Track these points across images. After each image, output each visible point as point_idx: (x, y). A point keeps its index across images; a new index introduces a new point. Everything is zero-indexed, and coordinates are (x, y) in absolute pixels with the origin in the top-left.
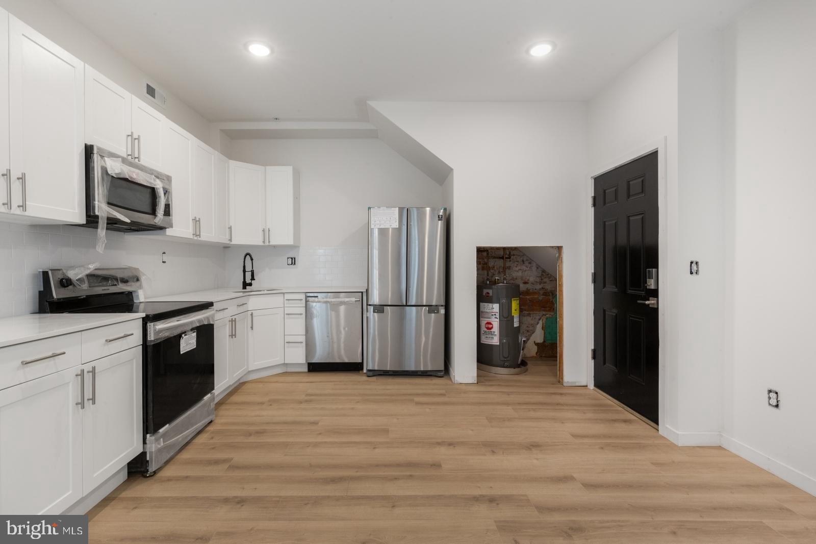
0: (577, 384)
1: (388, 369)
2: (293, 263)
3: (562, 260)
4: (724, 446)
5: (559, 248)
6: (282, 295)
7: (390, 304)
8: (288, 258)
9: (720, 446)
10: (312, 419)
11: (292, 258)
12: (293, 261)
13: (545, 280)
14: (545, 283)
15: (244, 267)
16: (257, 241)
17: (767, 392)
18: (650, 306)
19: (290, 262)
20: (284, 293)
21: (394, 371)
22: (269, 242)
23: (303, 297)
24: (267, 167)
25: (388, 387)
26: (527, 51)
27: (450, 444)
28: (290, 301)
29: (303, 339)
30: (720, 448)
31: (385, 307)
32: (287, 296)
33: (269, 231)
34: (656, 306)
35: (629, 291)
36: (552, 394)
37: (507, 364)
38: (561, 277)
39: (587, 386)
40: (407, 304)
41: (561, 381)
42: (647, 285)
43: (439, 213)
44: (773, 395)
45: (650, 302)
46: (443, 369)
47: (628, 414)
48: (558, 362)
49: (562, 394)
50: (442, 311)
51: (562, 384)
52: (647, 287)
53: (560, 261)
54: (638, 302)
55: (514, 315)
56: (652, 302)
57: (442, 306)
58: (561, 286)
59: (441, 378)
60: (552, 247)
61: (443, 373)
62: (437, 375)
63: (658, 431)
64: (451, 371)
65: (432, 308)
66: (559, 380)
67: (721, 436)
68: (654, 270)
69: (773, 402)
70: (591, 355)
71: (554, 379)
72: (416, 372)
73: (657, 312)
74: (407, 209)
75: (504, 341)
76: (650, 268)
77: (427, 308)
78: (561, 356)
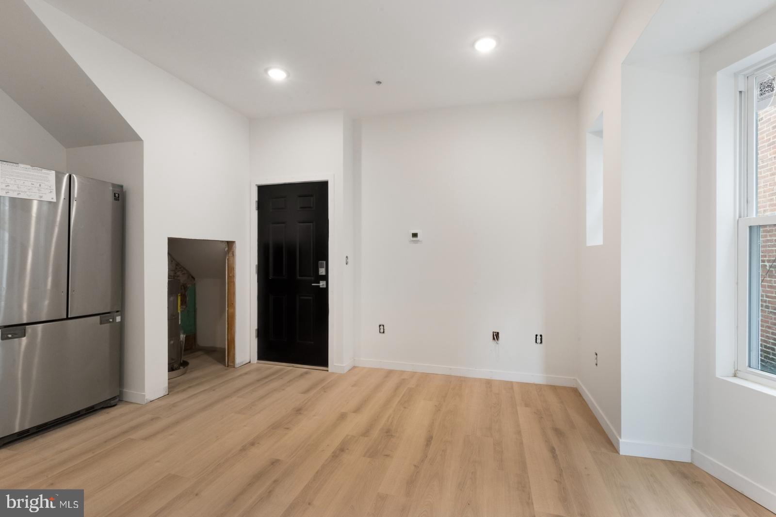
0: (244, 363)
5: (230, 244)
14: (178, 276)
17: (378, 326)
18: (321, 287)
30: (355, 367)
34: (325, 286)
35: (298, 277)
36: (241, 375)
37: (176, 366)
38: (232, 269)
39: (250, 362)
40: (69, 317)
41: (232, 364)
42: (320, 272)
43: (113, 190)
44: (382, 327)
45: (321, 284)
46: (118, 394)
47: (301, 369)
48: (225, 349)
49: (246, 374)
50: (118, 319)
51: (234, 367)
52: (320, 274)
53: (230, 254)
54: (313, 284)
55: (179, 312)
56: (322, 284)
57: (117, 312)
58: (232, 278)
59: (116, 407)
60: (223, 241)
61: (117, 400)
62: (109, 405)
63: (328, 371)
64: (131, 393)
65: (104, 316)
66: (228, 365)
67: (355, 360)
68: (324, 262)
69: (382, 331)
70: (255, 335)
71: (220, 367)
72: (78, 412)
73: (326, 290)
74: (70, 176)
75: (172, 342)
76: (321, 261)
77: (98, 317)
78: (232, 342)
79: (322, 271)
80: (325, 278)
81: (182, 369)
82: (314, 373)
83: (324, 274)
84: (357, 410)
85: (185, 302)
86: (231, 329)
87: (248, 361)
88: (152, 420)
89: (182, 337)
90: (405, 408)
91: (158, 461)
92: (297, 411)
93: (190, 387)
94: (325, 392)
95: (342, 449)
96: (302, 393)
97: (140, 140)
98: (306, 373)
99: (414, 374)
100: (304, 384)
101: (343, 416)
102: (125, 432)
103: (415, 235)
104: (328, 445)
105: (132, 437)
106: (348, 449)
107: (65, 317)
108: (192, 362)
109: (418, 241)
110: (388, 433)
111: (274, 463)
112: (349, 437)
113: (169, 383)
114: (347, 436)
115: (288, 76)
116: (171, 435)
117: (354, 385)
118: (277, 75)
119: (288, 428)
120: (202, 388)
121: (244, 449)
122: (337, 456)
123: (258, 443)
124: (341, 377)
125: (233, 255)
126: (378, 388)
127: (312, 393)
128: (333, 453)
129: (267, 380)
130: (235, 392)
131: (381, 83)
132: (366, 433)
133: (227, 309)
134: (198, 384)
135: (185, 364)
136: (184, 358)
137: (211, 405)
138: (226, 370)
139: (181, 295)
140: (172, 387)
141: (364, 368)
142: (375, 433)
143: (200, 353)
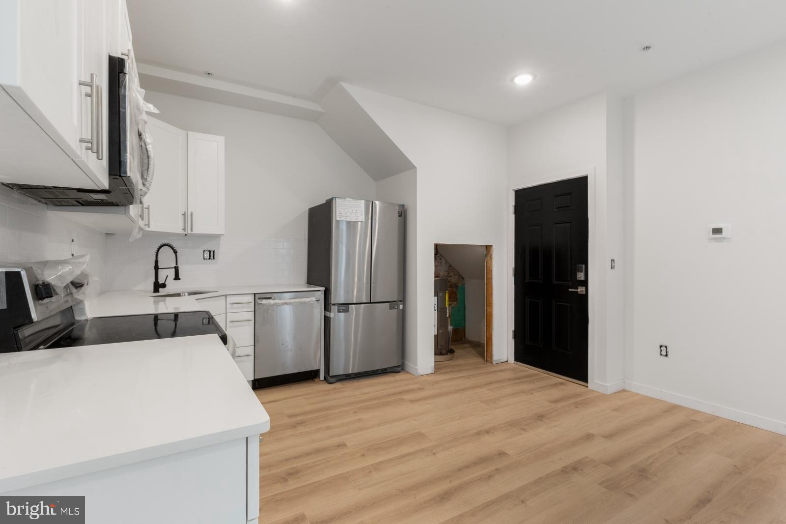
0: (501, 361)
1: (351, 373)
2: (212, 257)
3: (491, 257)
4: (627, 389)
5: (488, 248)
6: (224, 297)
7: (355, 302)
8: (204, 251)
9: (624, 390)
10: (336, 441)
11: (210, 251)
12: (212, 255)
13: (451, 274)
14: (451, 276)
15: (156, 262)
16: (177, 228)
17: (659, 347)
18: (579, 293)
19: (207, 255)
20: (226, 296)
21: (356, 374)
22: (192, 230)
23: (251, 298)
24: (190, 133)
25: (366, 390)
26: (512, 80)
27: (487, 432)
28: (234, 306)
29: (250, 351)
30: (624, 391)
31: (350, 306)
32: (230, 299)
33: (191, 215)
34: (584, 293)
35: (555, 282)
36: (495, 371)
37: (444, 351)
38: (490, 271)
39: (507, 361)
40: (372, 301)
41: (489, 360)
42: (578, 277)
43: (399, 209)
44: (663, 349)
45: (579, 290)
46: (401, 364)
47: (556, 378)
48: (484, 344)
49: (501, 371)
50: (401, 307)
51: (492, 363)
52: (578, 279)
53: (489, 258)
54: (570, 290)
55: (447, 306)
56: (581, 290)
57: (401, 301)
58: (490, 279)
59: (400, 373)
60: (482, 246)
61: (400, 368)
62: (395, 371)
63: (587, 387)
64: (409, 365)
65: (392, 304)
66: (487, 360)
67: (624, 382)
68: (584, 266)
69: (664, 353)
70: (512, 335)
71: (480, 360)
72: (377, 371)
73: (585, 297)
74: (372, 202)
75: (441, 331)
76: (580, 264)
77: (388, 304)
78: (490, 339)
79: (581, 276)
80: (585, 283)
81: (449, 356)
82: (572, 386)
83: (583, 278)
84: (609, 436)
85: (457, 299)
86: (489, 327)
87: (505, 360)
88: (419, 389)
89: (450, 328)
90: (680, 453)
91: (415, 420)
92: (538, 417)
93: (451, 371)
94: (576, 407)
95: (575, 468)
96: (549, 402)
97: (414, 167)
98: (562, 384)
99: (713, 418)
100: (555, 393)
101: (589, 437)
102: (400, 393)
103: (717, 231)
104: (560, 459)
105: (404, 397)
106: (582, 470)
107: (369, 302)
108: (458, 352)
109: (724, 238)
110: (642, 473)
111: (502, 454)
112: (588, 460)
113: (435, 365)
114: (586, 457)
115: (535, 77)
116: (429, 404)
117: (615, 410)
118: (523, 80)
119: (523, 429)
120: (460, 374)
121: (479, 434)
122: (567, 472)
123: (493, 433)
124: (603, 397)
125: (491, 258)
126: (648, 420)
127: (559, 405)
128: (564, 467)
129: (518, 381)
130: (486, 384)
131: (650, 47)
132: (612, 462)
133: (486, 308)
134: (458, 371)
135: (452, 351)
136: (452, 347)
137: (463, 390)
138: (485, 364)
139: (449, 293)
140: (438, 368)
141: (638, 394)
142: (624, 467)
143: (467, 345)
